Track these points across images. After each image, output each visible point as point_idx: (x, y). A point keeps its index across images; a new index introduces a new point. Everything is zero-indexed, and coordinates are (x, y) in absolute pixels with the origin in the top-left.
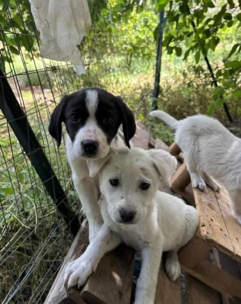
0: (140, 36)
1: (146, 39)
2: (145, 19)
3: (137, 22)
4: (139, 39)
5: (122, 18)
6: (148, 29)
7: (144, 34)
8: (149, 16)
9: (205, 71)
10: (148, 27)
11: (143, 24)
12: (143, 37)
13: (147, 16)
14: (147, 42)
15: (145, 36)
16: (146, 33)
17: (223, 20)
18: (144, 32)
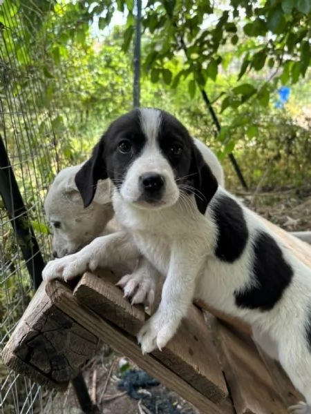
0: (100, 82)
1: (109, 87)
2: (106, 56)
3: (95, 61)
4: (98, 87)
5: (76, 33)
6: (113, 72)
7: (107, 79)
8: (113, 52)
9: (205, 115)
10: (113, 68)
11: (104, 63)
12: (106, 84)
13: (110, 52)
14: (111, 90)
15: (108, 82)
16: (110, 78)
17: (225, 34)
18: (106, 76)
